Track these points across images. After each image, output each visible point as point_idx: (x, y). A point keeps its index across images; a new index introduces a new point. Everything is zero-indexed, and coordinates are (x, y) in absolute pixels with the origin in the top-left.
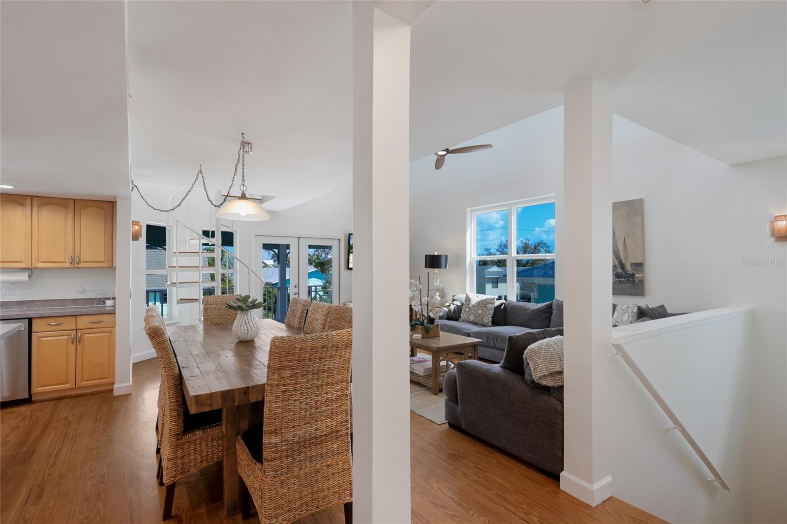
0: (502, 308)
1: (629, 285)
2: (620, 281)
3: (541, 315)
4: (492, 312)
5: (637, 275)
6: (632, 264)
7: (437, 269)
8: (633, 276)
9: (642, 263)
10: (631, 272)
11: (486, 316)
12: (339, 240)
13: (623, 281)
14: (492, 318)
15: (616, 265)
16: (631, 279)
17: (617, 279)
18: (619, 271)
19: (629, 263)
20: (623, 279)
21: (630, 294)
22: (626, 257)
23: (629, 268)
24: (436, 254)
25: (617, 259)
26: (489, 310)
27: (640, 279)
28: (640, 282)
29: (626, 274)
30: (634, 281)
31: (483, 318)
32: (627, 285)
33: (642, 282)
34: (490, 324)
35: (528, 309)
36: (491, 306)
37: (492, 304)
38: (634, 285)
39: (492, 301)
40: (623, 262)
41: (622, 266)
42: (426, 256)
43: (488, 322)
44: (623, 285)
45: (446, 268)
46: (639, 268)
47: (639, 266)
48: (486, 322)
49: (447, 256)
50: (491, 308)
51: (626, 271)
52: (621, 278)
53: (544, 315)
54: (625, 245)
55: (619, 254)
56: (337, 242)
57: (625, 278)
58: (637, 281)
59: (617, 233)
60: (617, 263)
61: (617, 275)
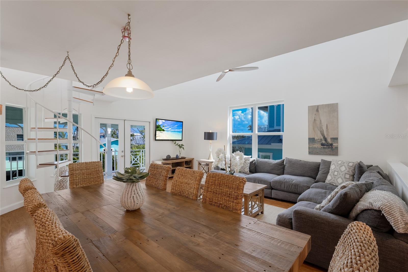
0: (254, 162)
1: (330, 150)
2: (324, 147)
3: (279, 166)
4: (249, 165)
5: (334, 145)
6: (331, 139)
7: (211, 140)
8: (331, 145)
9: (338, 138)
10: (330, 143)
11: (246, 168)
12: (150, 122)
13: (325, 147)
14: (249, 168)
15: (322, 139)
16: (331, 147)
17: (322, 147)
18: (324, 142)
19: (329, 138)
20: (326, 146)
21: (330, 155)
22: (327, 135)
23: (329, 141)
24: (211, 132)
25: (322, 136)
26: (247, 164)
27: (336, 146)
28: (336, 148)
29: (327, 144)
30: (332, 148)
31: (245, 168)
32: (328, 150)
33: (337, 148)
34: (249, 172)
35: (271, 163)
36: (248, 161)
37: (249, 160)
38: (332, 150)
39: (249, 159)
40: (326, 137)
41: (326, 140)
42: (205, 133)
43: (248, 171)
44: (326, 150)
45: (216, 140)
46: (336, 141)
48: (246, 171)
49: (217, 133)
50: (248, 163)
51: (328, 142)
52: (325, 146)
53: (280, 166)
54: (327, 128)
55: (324, 133)
56: (148, 123)
57: (327, 146)
58: (334, 147)
59: (323, 121)
60: (322, 138)
61: (322, 145)
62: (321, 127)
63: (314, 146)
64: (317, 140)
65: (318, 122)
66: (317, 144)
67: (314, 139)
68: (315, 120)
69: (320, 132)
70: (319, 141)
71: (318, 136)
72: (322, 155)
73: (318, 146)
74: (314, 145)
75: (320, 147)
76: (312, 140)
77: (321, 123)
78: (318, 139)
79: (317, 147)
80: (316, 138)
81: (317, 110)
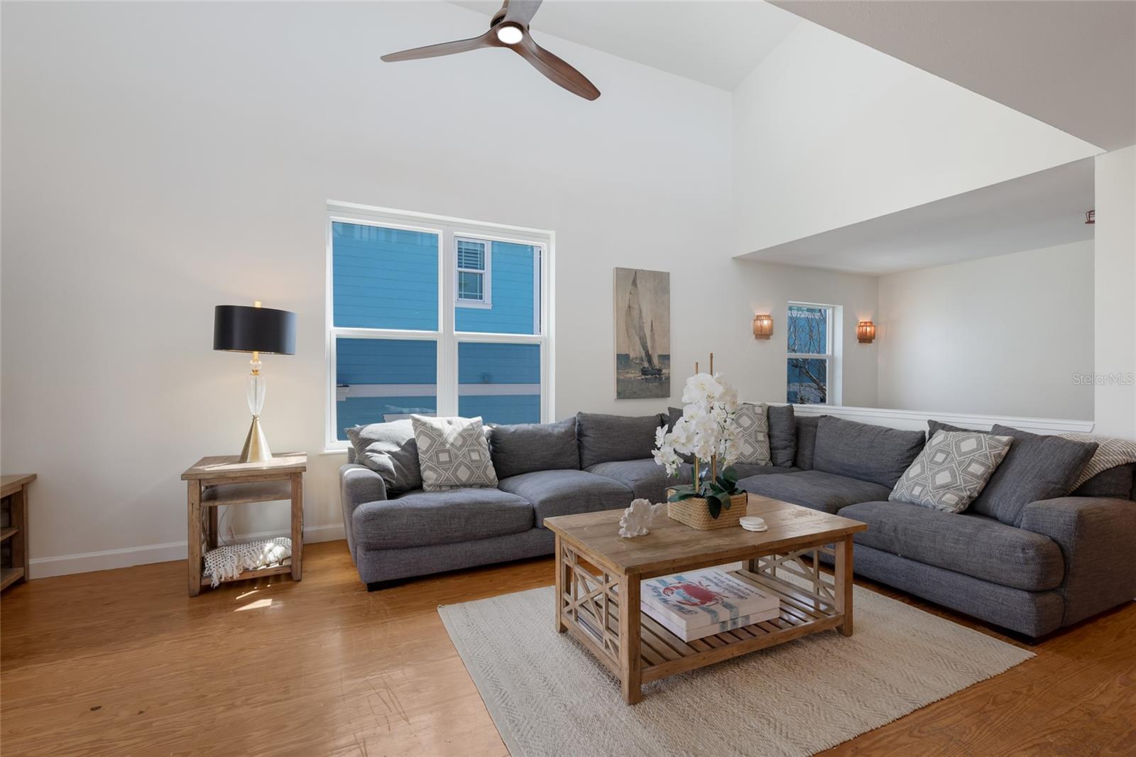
1: (656, 384)
2: (646, 379)
5: (664, 371)
6: (660, 356)
7: (256, 355)
8: (660, 370)
10: (658, 367)
13: (650, 379)
15: (642, 358)
17: (643, 377)
18: (646, 365)
19: (656, 354)
20: (650, 376)
22: (653, 347)
23: (656, 360)
25: (644, 349)
26: (485, 449)
27: (667, 375)
29: (652, 369)
30: (661, 379)
31: (484, 469)
32: (654, 384)
33: (668, 378)
34: (497, 480)
40: (650, 353)
41: (650, 361)
43: (494, 479)
44: (650, 385)
47: (666, 358)
48: (490, 479)
51: (653, 366)
52: (648, 375)
54: (652, 330)
57: (652, 375)
59: (644, 314)
60: (644, 355)
61: (644, 372)
62: (641, 328)
63: (628, 376)
64: (634, 361)
65: (635, 313)
66: (633, 372)
67: (627, 356)
68: (630, 307)
69: (640, 338)
70: (637, 362)
71: (636, 352)
72: (644, 398)
73: (634, 374)
74: (628, 372)
75: (640, 378)
76: (623, 360)
77: (641, 317)
78: (635, 357)
79: (634, 378)
80: (632, 355)
81: (634, 283)
